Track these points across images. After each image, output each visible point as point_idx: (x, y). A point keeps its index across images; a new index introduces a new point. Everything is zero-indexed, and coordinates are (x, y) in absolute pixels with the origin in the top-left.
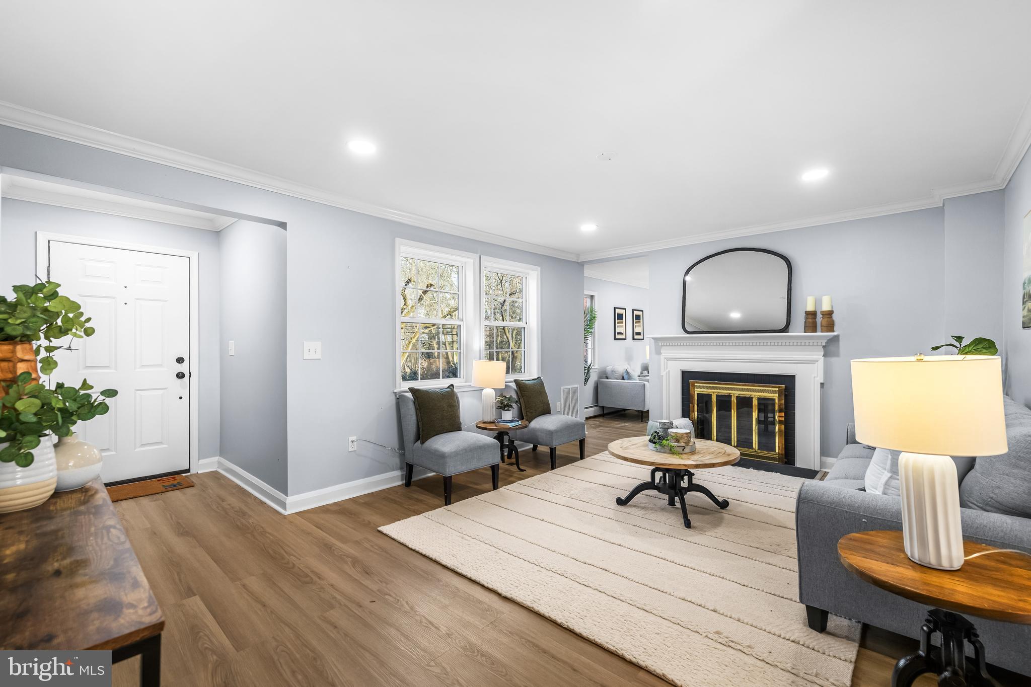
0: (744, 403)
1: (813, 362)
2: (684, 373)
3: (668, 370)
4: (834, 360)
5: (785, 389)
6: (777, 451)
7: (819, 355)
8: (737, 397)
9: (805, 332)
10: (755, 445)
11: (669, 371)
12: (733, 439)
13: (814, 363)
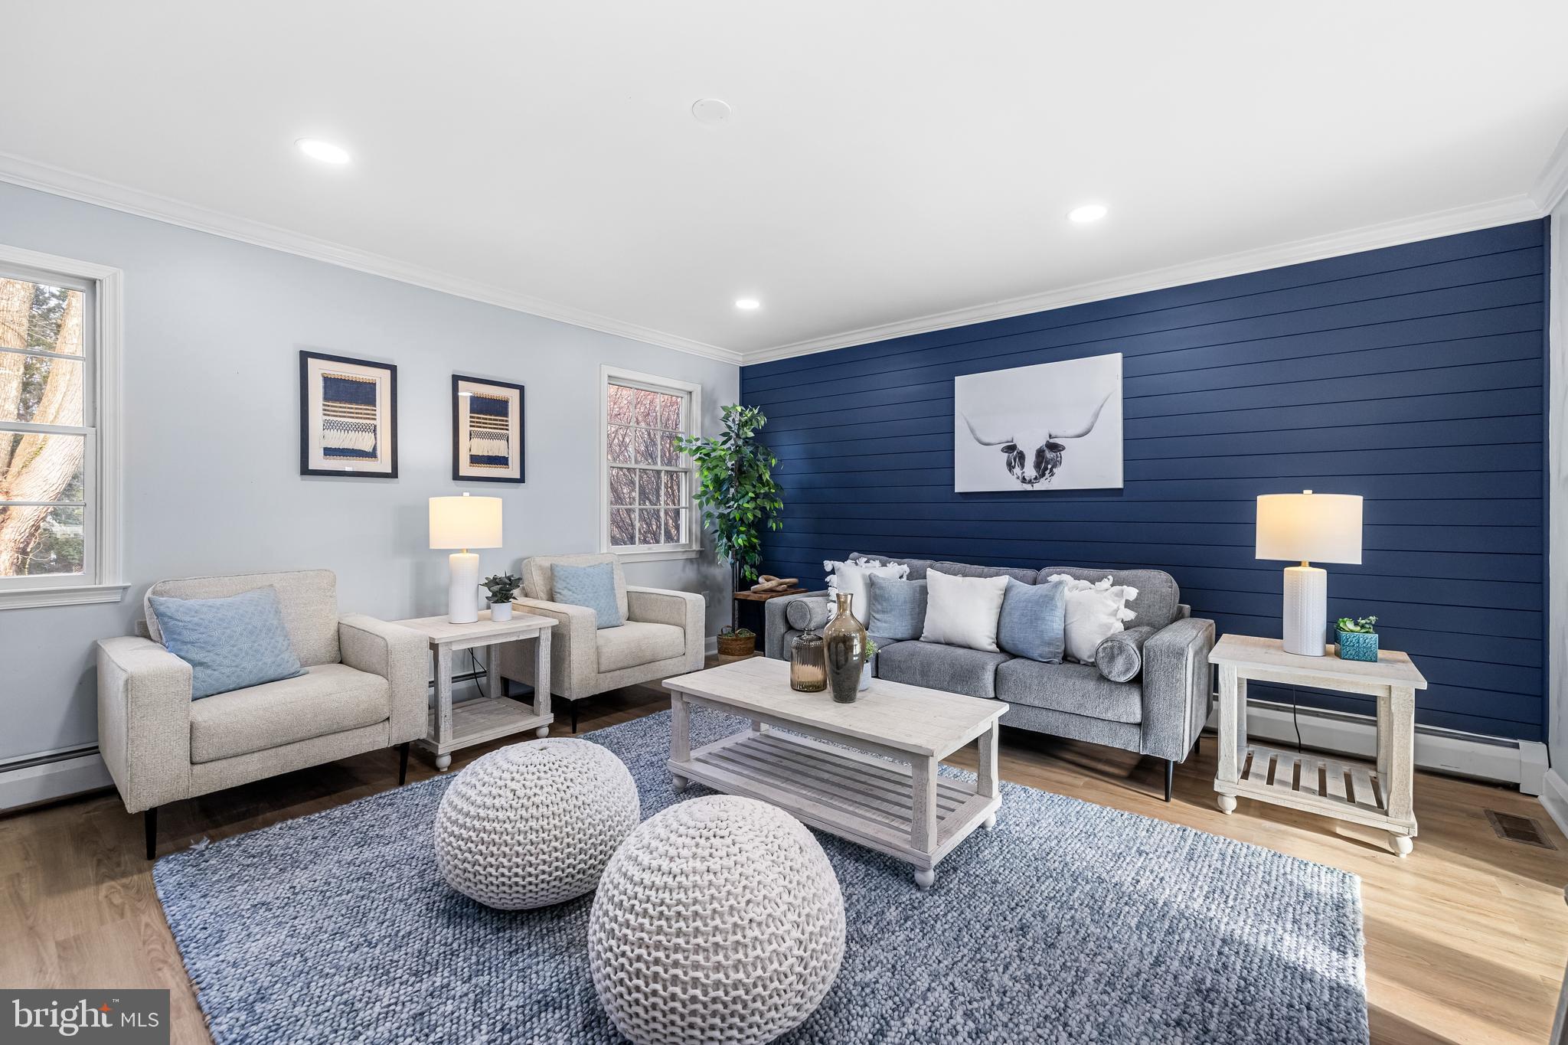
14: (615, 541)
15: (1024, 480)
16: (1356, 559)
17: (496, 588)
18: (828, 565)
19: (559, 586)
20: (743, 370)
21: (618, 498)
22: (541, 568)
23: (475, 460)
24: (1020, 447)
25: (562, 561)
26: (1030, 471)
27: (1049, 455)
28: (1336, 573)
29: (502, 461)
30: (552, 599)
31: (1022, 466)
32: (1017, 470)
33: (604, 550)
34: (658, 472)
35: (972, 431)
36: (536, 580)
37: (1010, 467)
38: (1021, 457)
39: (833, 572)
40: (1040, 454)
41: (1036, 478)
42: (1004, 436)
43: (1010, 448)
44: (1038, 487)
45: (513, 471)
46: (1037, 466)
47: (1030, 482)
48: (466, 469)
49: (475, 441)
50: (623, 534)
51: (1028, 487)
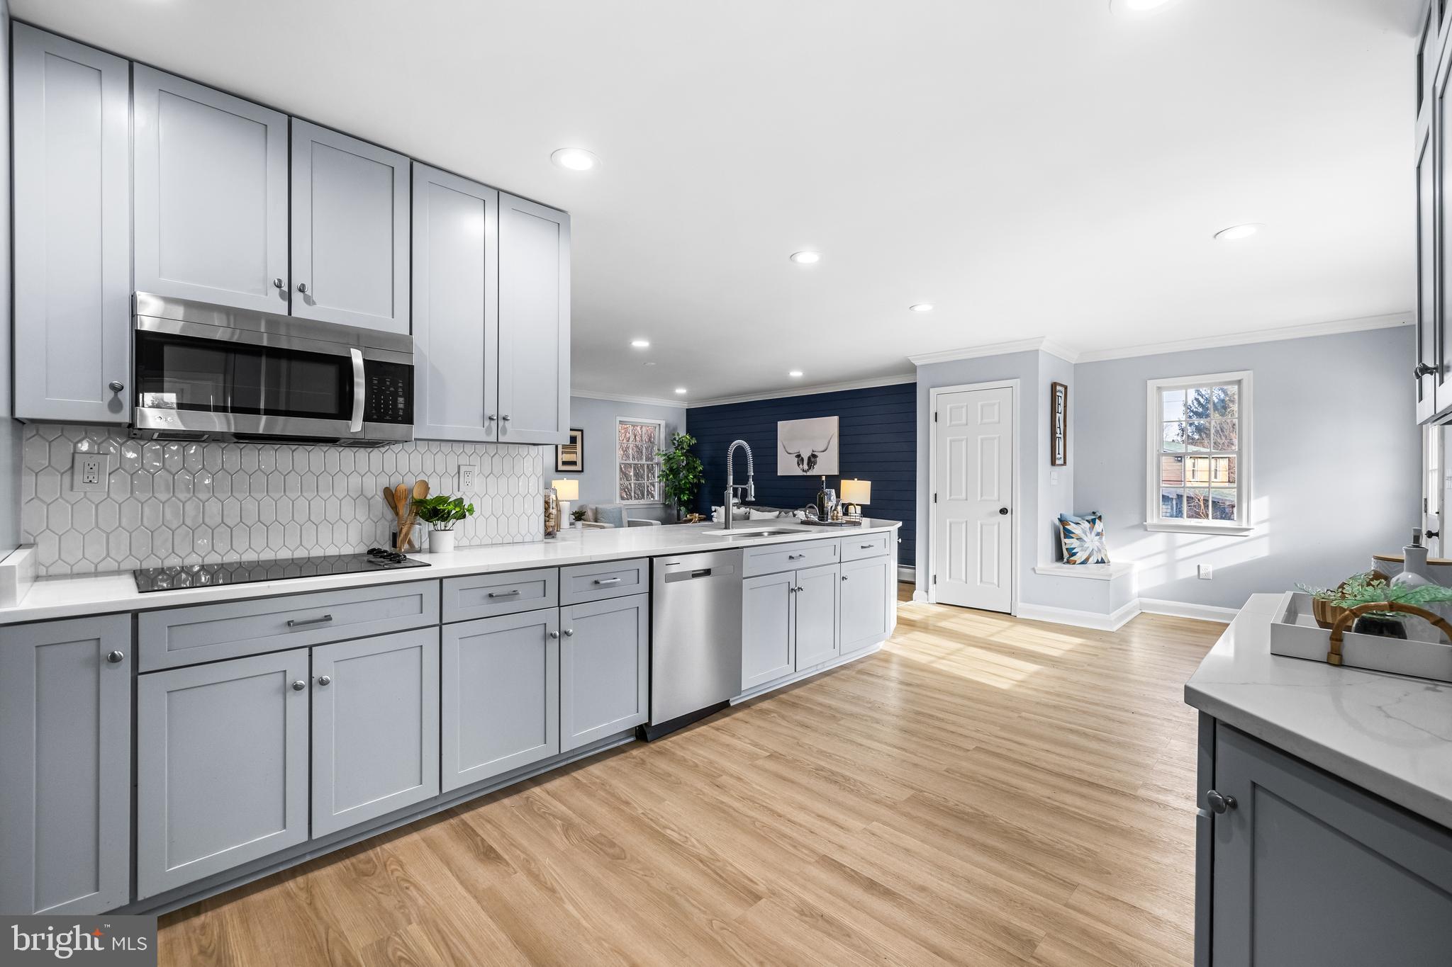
14: (622, 498)
15: (803, 470)
16: (868, 503)
17: (577, 515)
18: (713, 508)
19: (599, 516)
20: (688, 411)
21: (624, 475)
22: (592, 509)
23: (564, 463)
24: (802, 456)
25: (600, 506)
26: (806, 467)
27: (813, 459)
28: (863, 507)
29: (574, 463)
30: (596, 522)
31: (803, 464)
32: (801, 466)
33: (618, 502)
34: (642, 466)
35: (784, 447)
36: (590, 514)
37: (799, 465)
38: (802, 460)
39: (715, 511)
40: (809, 458)
41: (808, 470)
42: (796, 450)
43: (798, 455)
44: (808, 474)
45: (578, 468)
46: (808, 464)
47: (806, 471)
48: (561, 467)
49: (564, 455)
50: (626, 493)
51: (805, 474)
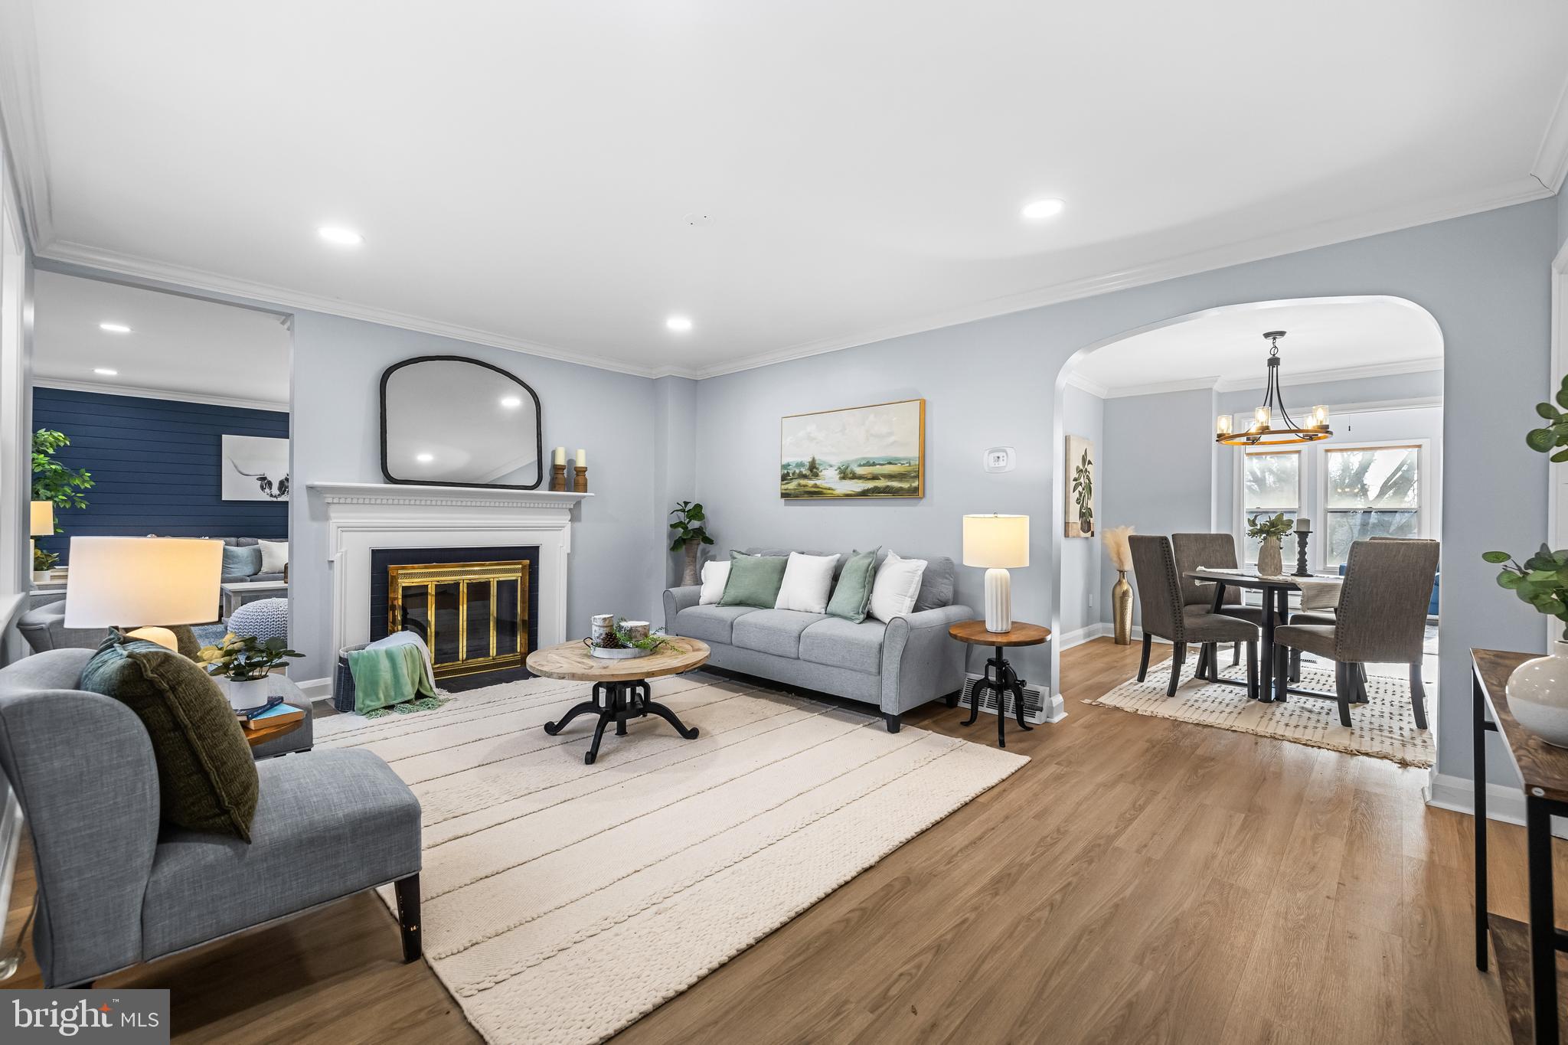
0: (479, 591)
1: (560, 528)
2: (375, 553)
3: (343, 550)
4: (577, 525)
5: (530, 565)
6: (519, 651)
7: (564, 519)
8: (467, 583)
9: (550, 490)
10: (493, 651)
11: (346, 552)
12: (461, 650)
13: (560, 530)
15: (271, 496)
24: (269, 479)
26: (275, 491)
27: (287, 484)
31: (271, 489)
32: (267, 490)
35: (236, 467)
37: (263, 488)
38: (270, 483)
40: (282, 483)
41: (279, 495)
42: (260, 472)
43: (263, 479)
46: (280, 489)
47: (275, 497)
51: (275, 499)
